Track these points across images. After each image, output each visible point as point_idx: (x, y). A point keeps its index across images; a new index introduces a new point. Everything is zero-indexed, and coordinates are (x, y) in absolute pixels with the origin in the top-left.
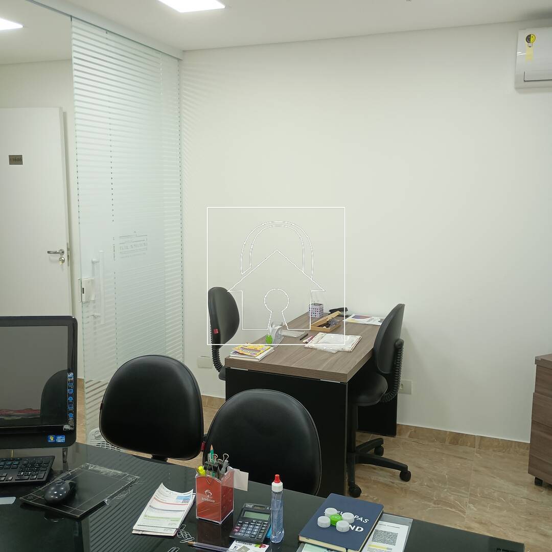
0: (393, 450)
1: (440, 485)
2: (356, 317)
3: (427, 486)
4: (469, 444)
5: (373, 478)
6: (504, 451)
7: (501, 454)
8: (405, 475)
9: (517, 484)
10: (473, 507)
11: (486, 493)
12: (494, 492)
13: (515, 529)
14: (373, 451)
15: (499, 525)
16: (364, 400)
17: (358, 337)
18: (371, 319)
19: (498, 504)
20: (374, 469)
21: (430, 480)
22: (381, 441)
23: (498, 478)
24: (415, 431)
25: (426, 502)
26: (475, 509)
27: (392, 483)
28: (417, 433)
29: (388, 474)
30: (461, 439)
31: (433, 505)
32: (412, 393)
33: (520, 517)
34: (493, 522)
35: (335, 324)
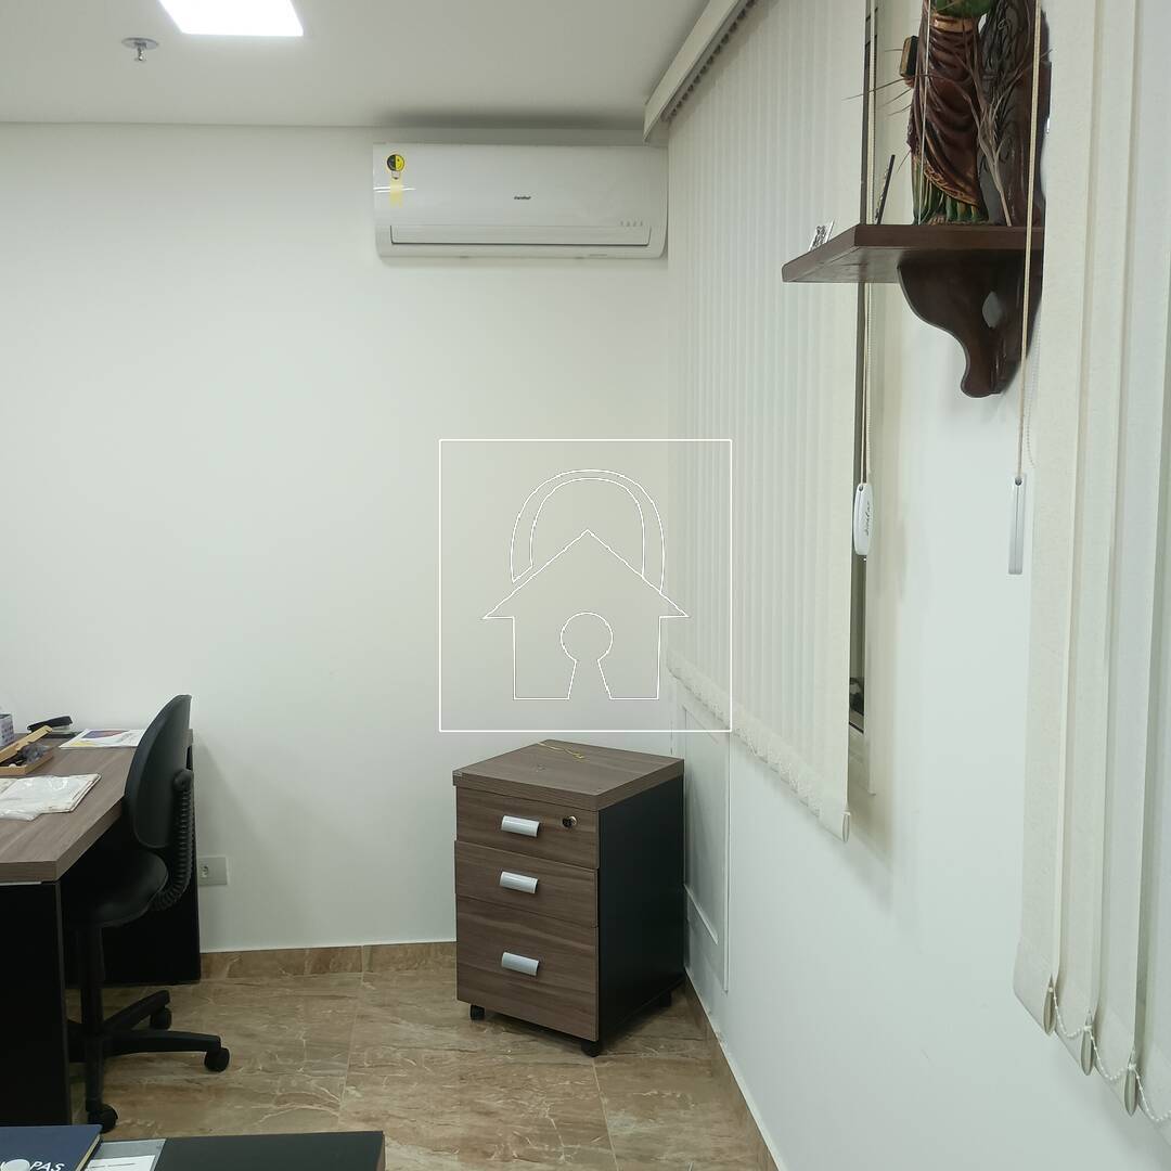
0: (192, 1013)
1: (291, 1062)
2: (92, 735)
3: (264, 1070)
4: (350, 966)
5: (146, 1080)
6: (416, 965)
7: (410, 973)
8: (217, 1058)
9: (438, 1025)
10: (354, 1092)
11: (381, 1057)
12: (395, 1052)
13: (433, 1115)
14: (145, 1023)
15: (402, 1115)
16: (113, 913)
17: (91, 777)
18: (127, 735)
19: (401, 1074)
20: (149, 1060)
21: (272, 1057)
22: (165, 997)
23: (404, 1022)
24: (240, 962)
25: (260, 1106)
26: (358, 1095)
27: (187, 1081)
28: (245, 964)
29: (180, 1064)
30: (333, 960)
31: (275, 1107)
32: (229, 880)
33: (442, 1089)
34: (390, 1112)
35: (39, 755)
